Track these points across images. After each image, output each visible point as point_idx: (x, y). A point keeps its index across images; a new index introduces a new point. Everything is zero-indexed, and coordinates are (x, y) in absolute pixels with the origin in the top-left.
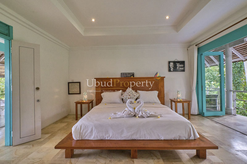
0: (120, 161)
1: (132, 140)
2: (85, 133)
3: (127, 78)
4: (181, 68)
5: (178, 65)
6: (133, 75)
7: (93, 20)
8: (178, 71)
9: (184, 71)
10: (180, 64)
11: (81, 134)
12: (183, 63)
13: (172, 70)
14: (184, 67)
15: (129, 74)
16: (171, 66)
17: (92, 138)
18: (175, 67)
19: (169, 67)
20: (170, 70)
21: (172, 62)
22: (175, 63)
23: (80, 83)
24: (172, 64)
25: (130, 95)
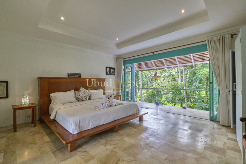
0: (111, 136)
1: (114, 121)
2: (84, 125)
3: (75, 78)
4: (113, 73)
5: (111, 71)
6: (80, 76)
7: (62, 18)
8: (111, 75)
9: (114, 75)
10: (113, 70)
11: (81, 127)
12: (114, 69)
13: (108, 74)
14: (115, 72)
15: (76, 74)
16: (108, 70)
17: (90, 128)
18: (110, 71)
19: (107, 71)
20: (107, 74)
21: (108, 68)
22: (110, 68)
23: (7, 82)
24: (108, 69)
25: (85, 94)
